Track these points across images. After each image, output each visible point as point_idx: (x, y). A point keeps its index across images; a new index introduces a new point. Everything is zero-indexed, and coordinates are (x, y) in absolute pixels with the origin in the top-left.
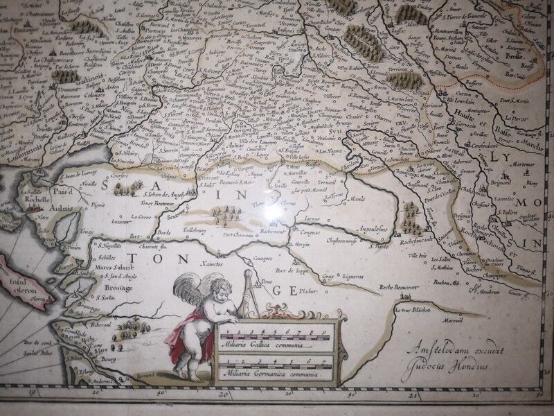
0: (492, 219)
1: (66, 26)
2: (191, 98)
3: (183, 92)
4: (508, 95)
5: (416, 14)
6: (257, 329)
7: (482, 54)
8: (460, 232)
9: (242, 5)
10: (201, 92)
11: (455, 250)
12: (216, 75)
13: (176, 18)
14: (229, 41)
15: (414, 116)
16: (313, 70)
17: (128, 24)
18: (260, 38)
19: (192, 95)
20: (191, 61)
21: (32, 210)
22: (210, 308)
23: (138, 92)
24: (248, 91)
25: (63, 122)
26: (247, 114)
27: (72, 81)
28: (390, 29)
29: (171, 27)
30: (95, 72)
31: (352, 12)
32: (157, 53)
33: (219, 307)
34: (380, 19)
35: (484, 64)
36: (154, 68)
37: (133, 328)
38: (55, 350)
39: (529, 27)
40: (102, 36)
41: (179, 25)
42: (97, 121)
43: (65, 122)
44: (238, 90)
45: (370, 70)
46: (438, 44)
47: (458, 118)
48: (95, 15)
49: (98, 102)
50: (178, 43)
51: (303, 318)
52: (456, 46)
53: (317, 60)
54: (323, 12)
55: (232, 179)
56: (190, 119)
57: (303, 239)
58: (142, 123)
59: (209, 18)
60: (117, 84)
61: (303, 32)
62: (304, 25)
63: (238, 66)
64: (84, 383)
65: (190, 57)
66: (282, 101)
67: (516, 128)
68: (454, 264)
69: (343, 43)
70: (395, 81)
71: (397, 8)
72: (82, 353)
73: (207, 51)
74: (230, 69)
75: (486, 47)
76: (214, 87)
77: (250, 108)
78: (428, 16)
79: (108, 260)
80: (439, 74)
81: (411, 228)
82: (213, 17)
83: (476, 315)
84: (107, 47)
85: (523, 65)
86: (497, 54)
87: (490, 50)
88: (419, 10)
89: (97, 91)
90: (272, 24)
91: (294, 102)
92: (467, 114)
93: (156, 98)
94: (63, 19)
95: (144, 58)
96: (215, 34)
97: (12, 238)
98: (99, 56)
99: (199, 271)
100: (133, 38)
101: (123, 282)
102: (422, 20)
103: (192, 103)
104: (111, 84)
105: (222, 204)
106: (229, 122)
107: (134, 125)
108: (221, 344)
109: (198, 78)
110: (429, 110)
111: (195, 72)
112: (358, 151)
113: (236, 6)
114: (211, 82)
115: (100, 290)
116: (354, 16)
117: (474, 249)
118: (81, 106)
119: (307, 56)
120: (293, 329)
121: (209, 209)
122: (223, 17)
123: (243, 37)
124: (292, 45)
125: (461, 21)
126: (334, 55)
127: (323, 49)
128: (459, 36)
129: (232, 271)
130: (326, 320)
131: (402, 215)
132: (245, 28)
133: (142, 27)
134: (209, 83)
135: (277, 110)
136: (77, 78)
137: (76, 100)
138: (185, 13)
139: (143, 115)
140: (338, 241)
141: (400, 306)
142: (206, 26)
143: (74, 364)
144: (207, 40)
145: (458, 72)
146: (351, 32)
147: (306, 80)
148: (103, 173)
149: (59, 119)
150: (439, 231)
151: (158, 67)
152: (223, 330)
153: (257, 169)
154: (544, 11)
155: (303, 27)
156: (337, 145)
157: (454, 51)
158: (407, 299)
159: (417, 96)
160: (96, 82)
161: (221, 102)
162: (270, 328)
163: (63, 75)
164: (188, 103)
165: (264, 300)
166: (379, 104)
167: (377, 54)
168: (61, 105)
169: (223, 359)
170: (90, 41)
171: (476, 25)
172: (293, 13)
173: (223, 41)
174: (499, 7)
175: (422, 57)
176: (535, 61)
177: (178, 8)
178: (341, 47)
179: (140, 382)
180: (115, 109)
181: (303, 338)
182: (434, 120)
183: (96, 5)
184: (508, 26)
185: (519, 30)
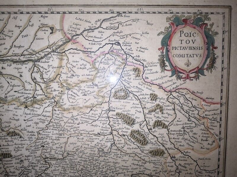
1: (5, 133)
2: (63, 163)
3: (59, 161)
4: (201, 157)
5: (162, 124)
7: (191, 140)
9: (83, 122)
10: (67, 160)
12: (73, 153)
13: (54, 129)
14: (78, 138)
15: (161, 167)
16: (116, 150)
17: (32, 132)
18: (92, 137)
19: (63, 162)
20: (62, 147)
23: (38, 161)
24: (87, 160)
25: (6, 175)
26: (87, 169)
27: (9, 157)
28: (150, 131)
29: (52, 132)
30: (19, 153)
31: (133, 124)
32: (46, 144)
34: (145, 127)
35: (192, 144)
36: (45, 151)
39: (211, 127)
40: (21, 137)
41: (55, 132)
42: (21, 174)
44: (83, 159)
45: (141, 149)
46: (172, 136)
47: (180, 167)
48: (17, 128)
49: (21, 166)
50: (55, 140)
52: (179, 137)
53: (118, 145)
54: (120, 124)
56: (62, 172)
58: (41, 174)
59: (69, 129)
60: (29, 158)
61: (111, 133)
62: (112, 130)
63: (83, 149)
65: (61, 146)
66: (103, 163)
67: (205, 170)
69: (129, 137)
70: (153, 153)
71: (153, 122)
73: (69, 143)
74: (79, 150)
75: (193, 136)
76: (73, 158)
77: (89, 166)
78: (167, 125)
80: (172, 149)
82: (70, 128)
84: (23, 142)
85: (209, 144)
86: (197, 139)
87: (194, 138)
88: (163, 122)
89: (20, 161)
90: (97, 130)
91: (108, 164)
92: (184, 165)
93: (47, 163)
95: (40, 146)
96: (72, 135)
98: (20, 146)
100: (35, 138)
102: (165, 126)
103: (63, 165)
104: (27, 158)
106: (80, 173)
107: (38, 175)
109: (65, 154)
110: (167, 164)
111: (64, 152)
113: (81, 123)
114: (71, 156)
116: (134, 125)
118: (14, 167)
119: (114, 144)
122: (75, 128)
123: (84, 136)
124: (106, 139)
125: (182, 126)
126: (125, 143)
127: (121, 141)
128: (181, 132)
132: (85, 132)
133: (39, 133)
134: (70, 156)
135: (101, 167)
136: (11, 156)
137: (11, 165)
138: (58, 126)
139: (41, 171)
142: (67, 132)
144: (68, 138)
145: (180, 148)
146: (133, 132)
147: (113, 154)
149: (4, 173)
151: (47, 150)
154: (219, 120)
155: (111, 131)
157: (178, 139)
159: (162, 159)
160: (19, 157)
161: (76, 164)
163: (5, 155)
164: (61, 165)
166: (145, 163)
167: (145, 142)
168: (5, 167)
170: (16, 140)
171: (188, 128)
172: (107, 125)
173: (76, 138)
174: (199, 119)
175: (164, 142)
176: (214, 141)
177: (54, 124)
178: (128, 139)
180: (29, 169)
182: (169, 168)
183: (18, 124)
184: (202, 127)
185: (207, 129)
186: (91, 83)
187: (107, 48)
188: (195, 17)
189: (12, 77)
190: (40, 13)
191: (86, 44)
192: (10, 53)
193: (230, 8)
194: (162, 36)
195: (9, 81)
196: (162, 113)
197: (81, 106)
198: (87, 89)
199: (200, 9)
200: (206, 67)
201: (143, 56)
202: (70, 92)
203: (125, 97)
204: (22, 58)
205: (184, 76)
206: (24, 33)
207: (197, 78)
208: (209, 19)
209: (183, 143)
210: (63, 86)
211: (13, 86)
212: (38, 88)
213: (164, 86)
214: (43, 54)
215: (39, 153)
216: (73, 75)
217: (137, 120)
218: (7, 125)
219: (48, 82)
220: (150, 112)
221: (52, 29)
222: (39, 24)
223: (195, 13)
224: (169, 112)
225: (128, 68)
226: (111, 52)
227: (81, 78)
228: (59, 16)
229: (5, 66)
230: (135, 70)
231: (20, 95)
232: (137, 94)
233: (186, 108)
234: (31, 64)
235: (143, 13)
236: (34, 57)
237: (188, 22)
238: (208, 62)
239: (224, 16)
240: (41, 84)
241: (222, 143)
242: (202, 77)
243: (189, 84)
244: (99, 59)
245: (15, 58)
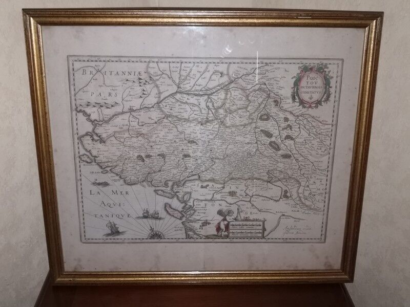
0: (310, 194)
1: (186, 142)
3: (221, 160)
4: (317, 160)
6: (241, 223)
7: (310, 148)
8: (300, 197)
9: (239, 135)
10: (226, 160)
11: (298, 202)
12: (230, 155)
13: (219, 139)
15: (288, 166)
16: (259, 154)
17: (205, 141)
18: (244, 145)
19: (224, 161)
20: (223, 151)
21: (177, 192)
22: (228, 218)
23: (208, 160)
24: (240, 160)
26: (239, 166)
27: (188, 157)
28: (283, 142)
29: (217, 141)
30: (195, 154)
31: (271, 137)
32: (213, 149)
33: (230, 217)
34: (279, 139)
35: (310, 151)
36: (212, 153)
37: (206, 223)
38: (184, 229)
39: (324, 140)
40: (197, 144)
41: (220, 141)
42: (196, 168)
43: (186, 168)
44: (237, 159)
45: (276, 153)
46: (297, 146)
47: (301, 166)
48: (195, 138)
49: (196, 163)
50: (220, 146)
51: (254, 220)
52: (302, 146)
53: (260, 151)
54: (263, 137)
55: (234, 183)
56: (223, 167)
57: (255, 200)
58: (209, 168)
59: (229, 139)
61: (256, 143)
62: (257, 141)
63: (237, 153)
64: (192, 238)
66: (250, 162)
67: (318, 169)
68: (298, 206)
69: (268, 146)
70: (283, 156)
71: (285, 136)
72: (191, 230)
73: (228, 148)
74: (235, 153)
77: (240, 164)
78: (294, 138)
79: (199, 206)
80: (296, 154)
81: (286, 196)
83: (304, 220)
84: (198, 147)
85: (322, 151)
86: (314, 148)
87: (312, 147)
88: (291, 136)
89: (196, 160)
90: (247, 140)
91: (253, 163)
92: (304, 165)
93: (213, 162)
94: (186, 140)
95: (209, 150)
96: (231, 143)
97: (171, 200)
98: (196, 150)
99: (225, 208)
100: (206, 145)
101: (204, 211)
102: (292, 139)
103: (223, 163)
104: (200, 158)
105: (231, 190)
106: (234, 168)
107: (207, 169)
108: (231, 227)
109: (225, 156)
110: (293, 164)
111: (224, 154)
112: (271, 176)
113: (237, 135)
114: (229, 157)
115: (196, 213)
117: (304, 202)
118: (191, 164)
119: (257, 150)
120: (251, 223)
121: (228, 191)
122: (233, 139)
123: (238, 144)
124: (253, 147)
125: (304, 139)
126: (265, 149)
127: (262, 148)
128: (303, 143)
129: (234, 208)
130: (260, 221)
131: (283, 193)
132: (239, 142)
133: (209, 142)
135: (248, 165)
136: (190, 156)
137: (189, 162)
138: (222, 138)
139: (209, 166)
140: (264, 200)
141: (282, 217)
142: (228, 141)
143: (189, 233)
144: (228, 145)
145: (302, 154)
146: (271, 143)
147: (257, 156)
148: (197, 182)
150: (294, 197)
151: (214, 153)
152: (231, 223)
153: (242, 181)
154: (330, 136)
156: (265, 174)
157: (301, 148)
158: (284, 215)
159: (289, 160)
160: (195, 157)
161: (232, 163)
162: (244, 223)
163: (186, 155)
165: (243, 216)
166: (278, 163)
167: (278, 149)
168: (185, 164)
169: (231, 231)
170: (193, 146)
171: (308, 140)
172: (254, 137)
173: (233, 146)
174: (316, 135)
175: (291, 149)
176: (326, 150)
177: (220, 136)
179: (207, 237)
180: (201, 165)
181: (254, 225)
182: (294, 167)
183: (195, 135)
184: (318, 140)
185: (322, 141)
186: (245, 110)
187: (257, 87)
188: (318, 66)
189: (194, 105)
190: (214, 63)
191: (244, 84)
192: (193, 89)
193: (343, 60)
194: (294, 79)
195: (192, 107)
196: (291, 130)
197: (238, 125)
198: (242, 114)
199: (321, 61)
200: (323, 100)
201: (281, 92)
202: (231, 116)
203: (267, 119)
204: (201, 93)
205: (307, 106)
206: (203, 76)
207: (316, 107)
208: (327, 68)
209: (304, 150)
210: (226, 112)
211: (195, 111)
212: (210, 112)
213: (294, 112)
214: (214, 91)
215: (208, 154)
216: (234, 105)
217: (274, 135)
218: (189, 136)
219: (217, 109)
220: (283, 129)
221: (222, 73)
222: (213, 70)
223: (318, 64)
224: (296, 129)
225: (270, 100)
226: (260, 89)
227: (238, 106)
228: (226, 65)
229: (190, 97)
230: (275, 101)
231: (198, 117)
232: (275, 117)
233: (307, 127)
234: (206, 97)
235: (283, 63)
236: (209, 92)
237: (313, 70)
238: (325, 97)
239: (338, 66)
240: (212, 110)
241: (331, 151)
242: (320, 107)
243: (310, 111)
244: (251, 94)
245: (196, 92)
